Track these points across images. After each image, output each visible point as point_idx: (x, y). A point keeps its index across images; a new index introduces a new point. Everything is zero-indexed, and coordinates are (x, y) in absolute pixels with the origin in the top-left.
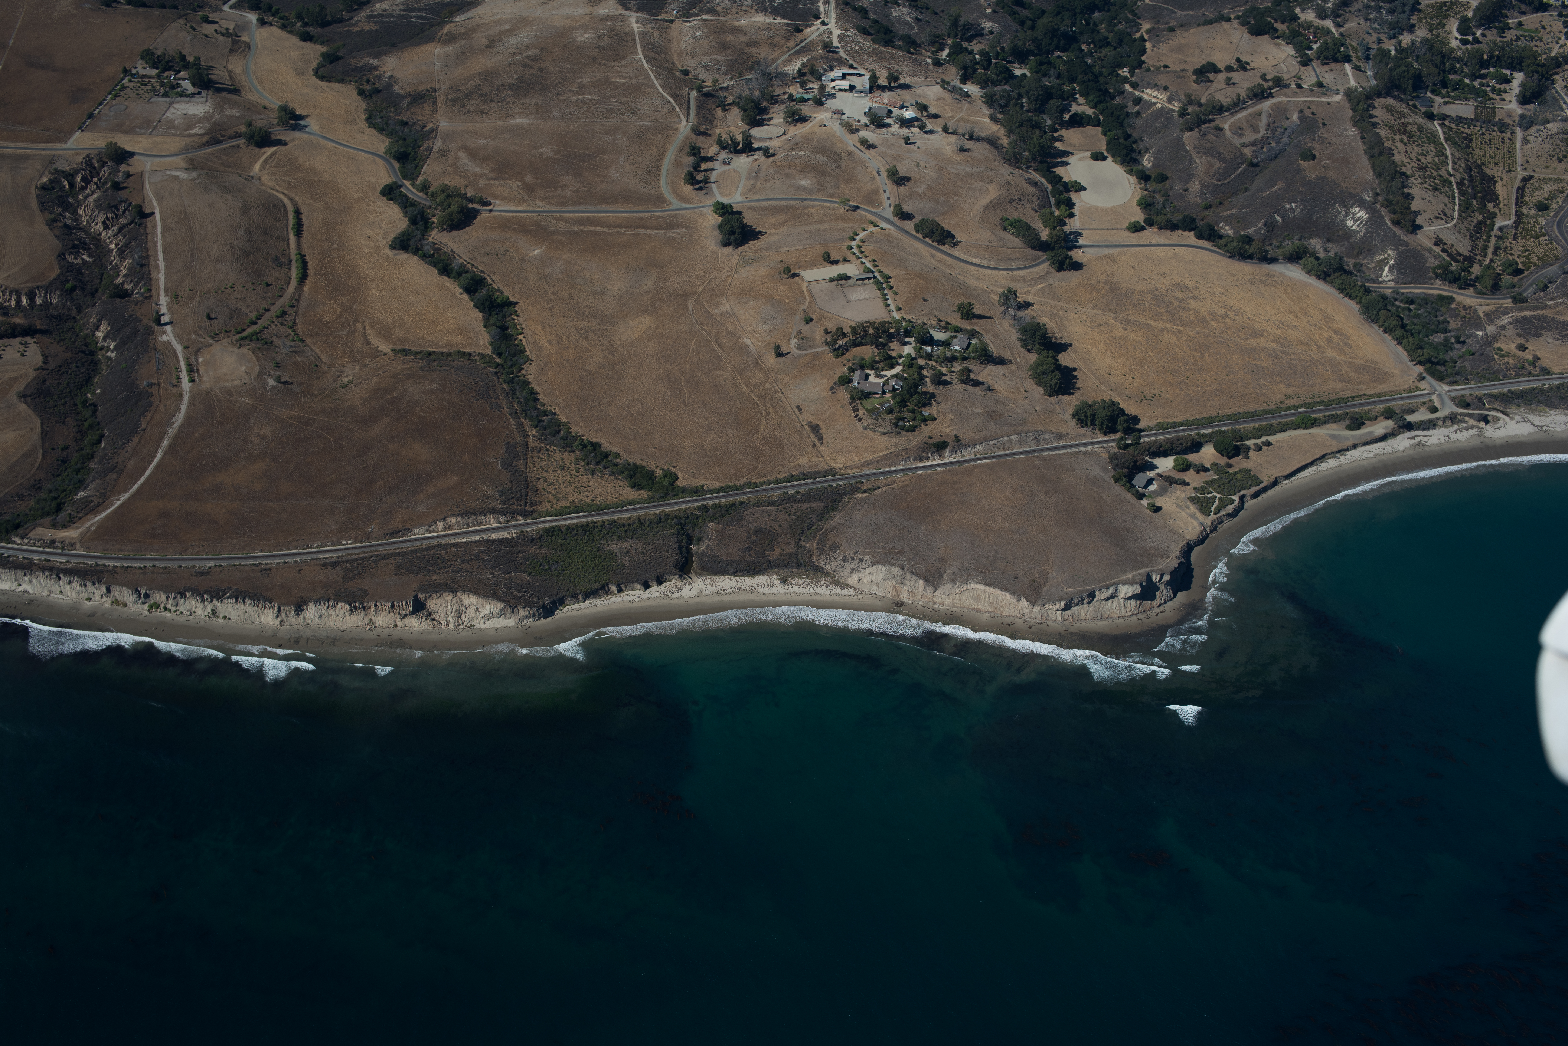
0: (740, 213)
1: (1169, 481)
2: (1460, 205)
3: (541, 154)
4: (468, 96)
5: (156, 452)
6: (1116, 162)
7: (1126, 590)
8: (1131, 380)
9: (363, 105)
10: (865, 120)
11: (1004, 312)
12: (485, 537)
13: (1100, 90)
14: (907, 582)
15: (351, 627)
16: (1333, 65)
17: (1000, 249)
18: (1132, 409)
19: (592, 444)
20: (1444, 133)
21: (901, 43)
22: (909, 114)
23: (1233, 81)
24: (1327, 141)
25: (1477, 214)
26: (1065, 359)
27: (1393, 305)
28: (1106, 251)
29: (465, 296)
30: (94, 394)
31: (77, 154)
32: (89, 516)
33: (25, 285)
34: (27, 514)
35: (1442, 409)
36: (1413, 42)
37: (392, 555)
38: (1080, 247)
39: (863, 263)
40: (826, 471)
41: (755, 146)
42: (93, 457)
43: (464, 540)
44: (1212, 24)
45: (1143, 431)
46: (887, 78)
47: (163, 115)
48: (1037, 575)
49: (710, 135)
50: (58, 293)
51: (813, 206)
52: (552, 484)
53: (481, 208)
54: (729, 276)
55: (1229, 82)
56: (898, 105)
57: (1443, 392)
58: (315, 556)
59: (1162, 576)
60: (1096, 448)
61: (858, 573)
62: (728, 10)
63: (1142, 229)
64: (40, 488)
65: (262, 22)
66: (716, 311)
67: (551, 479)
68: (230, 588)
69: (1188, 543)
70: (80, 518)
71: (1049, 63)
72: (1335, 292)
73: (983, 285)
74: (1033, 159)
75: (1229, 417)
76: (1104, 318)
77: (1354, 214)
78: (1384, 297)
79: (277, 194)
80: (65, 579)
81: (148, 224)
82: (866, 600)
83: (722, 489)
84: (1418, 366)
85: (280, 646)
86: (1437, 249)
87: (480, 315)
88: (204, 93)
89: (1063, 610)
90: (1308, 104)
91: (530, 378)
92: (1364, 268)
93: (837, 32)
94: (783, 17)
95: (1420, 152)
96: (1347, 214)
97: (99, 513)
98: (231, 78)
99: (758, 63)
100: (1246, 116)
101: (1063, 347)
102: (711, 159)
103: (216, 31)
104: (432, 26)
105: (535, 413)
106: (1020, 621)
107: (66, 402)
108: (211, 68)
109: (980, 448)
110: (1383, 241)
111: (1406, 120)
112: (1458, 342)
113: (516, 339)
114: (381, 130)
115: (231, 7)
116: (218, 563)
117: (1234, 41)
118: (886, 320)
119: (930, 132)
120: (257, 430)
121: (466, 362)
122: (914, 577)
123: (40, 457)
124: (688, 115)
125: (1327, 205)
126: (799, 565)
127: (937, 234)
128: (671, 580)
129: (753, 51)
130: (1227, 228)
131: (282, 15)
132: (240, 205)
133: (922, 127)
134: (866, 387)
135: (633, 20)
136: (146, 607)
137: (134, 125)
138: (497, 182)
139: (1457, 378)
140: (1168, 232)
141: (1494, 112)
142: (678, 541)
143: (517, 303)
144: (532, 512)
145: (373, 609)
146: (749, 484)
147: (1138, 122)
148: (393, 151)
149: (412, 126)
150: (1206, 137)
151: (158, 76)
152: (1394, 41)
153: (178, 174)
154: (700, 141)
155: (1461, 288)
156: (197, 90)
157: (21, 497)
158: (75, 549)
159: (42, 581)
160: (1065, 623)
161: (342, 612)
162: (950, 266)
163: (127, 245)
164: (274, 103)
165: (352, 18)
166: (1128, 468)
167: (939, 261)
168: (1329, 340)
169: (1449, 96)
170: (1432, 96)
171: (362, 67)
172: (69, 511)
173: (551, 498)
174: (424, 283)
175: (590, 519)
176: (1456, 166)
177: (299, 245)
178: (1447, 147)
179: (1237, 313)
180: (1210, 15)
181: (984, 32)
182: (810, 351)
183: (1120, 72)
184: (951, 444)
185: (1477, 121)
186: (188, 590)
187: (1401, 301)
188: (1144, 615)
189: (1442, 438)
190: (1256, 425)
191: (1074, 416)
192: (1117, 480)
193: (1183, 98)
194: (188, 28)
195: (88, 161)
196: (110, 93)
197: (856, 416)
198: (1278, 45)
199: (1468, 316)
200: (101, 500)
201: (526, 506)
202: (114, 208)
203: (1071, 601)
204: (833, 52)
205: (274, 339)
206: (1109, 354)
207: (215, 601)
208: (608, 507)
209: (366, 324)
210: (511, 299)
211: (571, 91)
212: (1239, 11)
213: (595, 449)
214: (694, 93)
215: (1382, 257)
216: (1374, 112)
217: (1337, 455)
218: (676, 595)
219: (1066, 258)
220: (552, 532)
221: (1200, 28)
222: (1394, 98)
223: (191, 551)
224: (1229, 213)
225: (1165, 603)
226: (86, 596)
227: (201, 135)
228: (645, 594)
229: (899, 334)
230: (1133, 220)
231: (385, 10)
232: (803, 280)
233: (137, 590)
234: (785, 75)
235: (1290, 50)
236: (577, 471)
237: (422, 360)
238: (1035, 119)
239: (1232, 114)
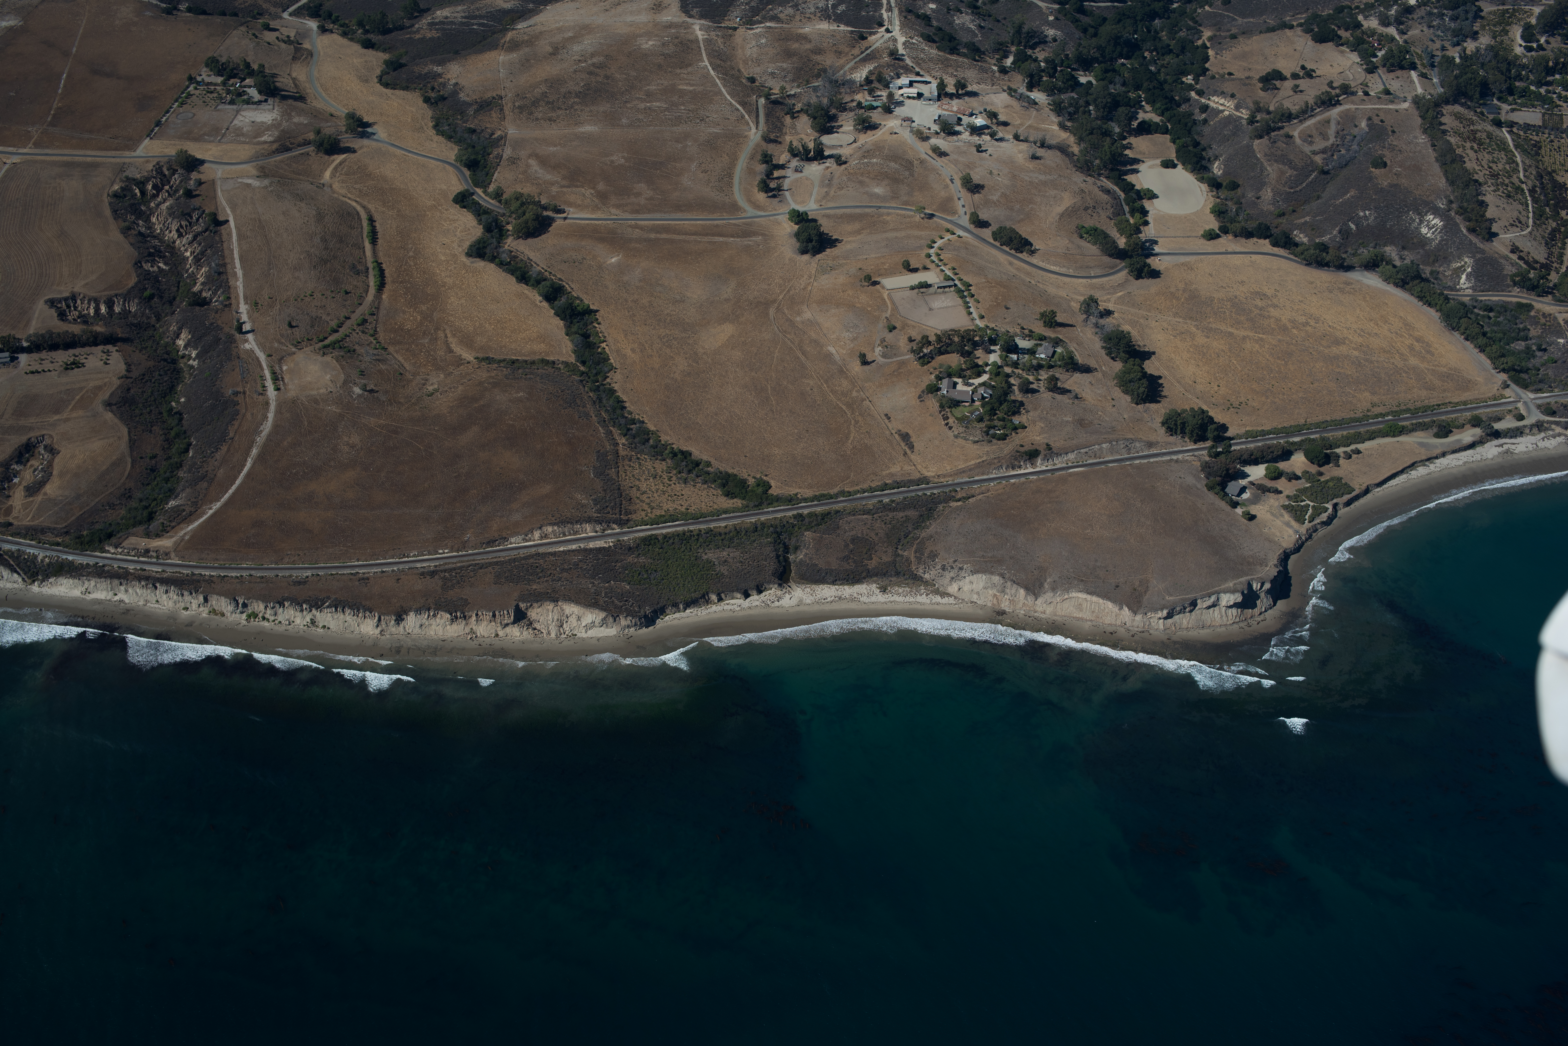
0: (815, 221)
1: (1262, 489)
2: (1534, 212)
3: (612, 162)
4: (535, 103)
5: (246, 460)
6: (1186, 170)
7: (1227, 599)
8: (1216, 388)
9: (429, 113)
10: (936, 128)
11: (1086, 320)
12: (582, 546)
13: (1166, 98)
14: (1008, 591)
15: (452, 637)
16: (1399, 73)
17: (1078, 257)
18: (1220, 417)
19: (682, 452)
20: (1513, 140)
21: (965, 51)
22: (979, 121)
23: (1300, 89)
24: (1397, 149)
25: (1550, 221)
26: (1151, 367)
27: (1472, 312)
28: (1183, 259)
29: (545, 304)
30: (178, 402)
31: (147, 162)
32: (182, 526)
33: (103, 293)
34: (118, 524)
35: (1528, 417)
36: (1478, 49)
37: (490, 564)
38: (1157, 255)
39: (943, 271)
40: (919, 480)
41: (826, 153)
42: (181, 466)
43: (562, 549)
44: (1274, 31)
45: (1232, 439)
46: (955, 85)
47: (231, 122)
48: (1137, 583)
49: (780, 143)
50: (136, 301)
51: (888, 214)
52: (644, 493)
53: (555, 215)
54: (809, 284)
55: (1296, 89)
56: (967, 113)
57: (1529, 400)
58: (412, 565)
59: (1262, 585)
60: (1187, 456)
61: (958, 582)
62: (791, 18)
63: (1218, 236)
64: (130, 497)
65: (323, 30)
66: (798, 319)
67: (644, 487)
68: (329, 598)
69: (1284, 552)
70: (173, 527)
71: (1114, 71)
72: (1414, 300)
73: (1063, 293)
74: (1105, 166)
75: (1317, 425)
76: (1185, 326)
77: (1428, 221)
78: (1464, 305)
79: (349, 201)
80: (161, 589)
81: (223, 231)
82: (967, 609)
83: (815, 498)
84: (1502, 373)
85: (382, 656)
86: (1514, 257)
87: (562, 323)
88: (270, 101)
89: (1165, 618)
90: (1376, 112)
91: (616, 387)
92: (1440, 276)
93: (901, 39)
94: (847, 25)
95: (1491, 159)
96: (1421, 222)
97: (192, 522)
98: (296, 85)
99: (825, 71)
100: (1315, 124)
101: (1147, 355)
102: (782, 167)
103: (277, 38)
104: (494, 33)
105: (623, 421)
106: (1122, 630)
107: (151, 411)
108: (274, 75)
109: (1071, 456)
110: (1459, 248)
111: (1475, 127)
112: (1540, 349)
113: (599, 347)
114: (449, 138)
115: (290, 15)
116: (315, 572)
117: (1298, 48)
118: (971, 328)
119: (1001, 140)
120: (346, 439)
121: (551, 370)
122: (1015, 585)
123: (129, 466)
124: (757, 123)
125: (1400, 212)
126: (898, 574)
127: (1015, 242)
128: (771, 589)
129: (818, 58)
130: (1301, 236)
131: (342, 22)
132: (314, 212)
133: (992, 135)
134: (955, 395)
135: (697, 27)
136: (244, 616)
137: (202, 132)
138: (569, 190)
139: (1540, 386)
140: (1243, 240)
141: (1562, 119)
142: (776, 550)
143: (597, 311)
144: (628, 520)
145: (474, 618)
146: (842, 493)
147: (1206, 130)
148: (464, 158)
149: (480, 133)
150: (1276, 145)
151: (224, 83)
152: (1458, 48)
153: (250, 181)
154: (771, 148)
155: (1539, 296)
156: (263, 98)
157: (112, 506)
158: (170, 558)
159: (138, 590)
160: (1167, 631)
161: (443, 621)
162: (1028, 274)
163: (203, 253)
164: (342, 111)
165: (413, 25)
166: (1220, 476)
167: (1018, 269)
168: (1411, 348)
169: (1516, 103)
170: (1499, 104)
171: (426, 74)
172: (162, 520)
173: (646, 507)
174: (503, 291)
175: (686, 528)
176: (1527, 174)
177: (375, 252)
178: (1517, 154)
179: (1317, 320)
180: (1271, 22)
181: (1047, 39)
182: (895, 359)
183: (1184, 79)
184: (1043, 453)
185: (1546, 128)
186: (287, 599)
187: (1480, 309)
188: (1246, 623)
189: (1530, 446)
190: (1345, 433)
191: (1163, 424)
192: (1210, 488)
193: (1251, 105)
194: (250, 36)
195: (159, 169)
196: (176, 101)
197: (947, 424)
198: (1342, 52)
199: (1548, 323)
200: (193, 509)
201: (621, 515)
202: (186, 215)
203: (1173, 610)
204: (899, 59)
205: (357, 347)
206: (1193, 362)
207: (314, 611)
208: (703, 515)
209: (448, 332)
210: (592, 307)
211: (638, 99)
212: (1301, 18)
213: (686, 458)
214: (762, 101)
215: (1459, 264)
216: (1443, 120)
217: (1427, 463)
218: (777, 604)
219: (1144, 267)
220: (649, 541)
221: (1262, 35)
222: (1462, 105)
223: (286, 560)
224: (1303, 220)
225: (1266, 611)
226: (183, 605)
227: (271, 142)
228: (746, 603)
229: (983, 342)
230: (1207, 228)
231: (447, 18)
232: (883, 287)
233: (235, 599)
234: (851, 82)
235: (1355, 57)
236: (670, 480)
237: (507, 368)
238: (1105, 126)
239: (1301, 121)
